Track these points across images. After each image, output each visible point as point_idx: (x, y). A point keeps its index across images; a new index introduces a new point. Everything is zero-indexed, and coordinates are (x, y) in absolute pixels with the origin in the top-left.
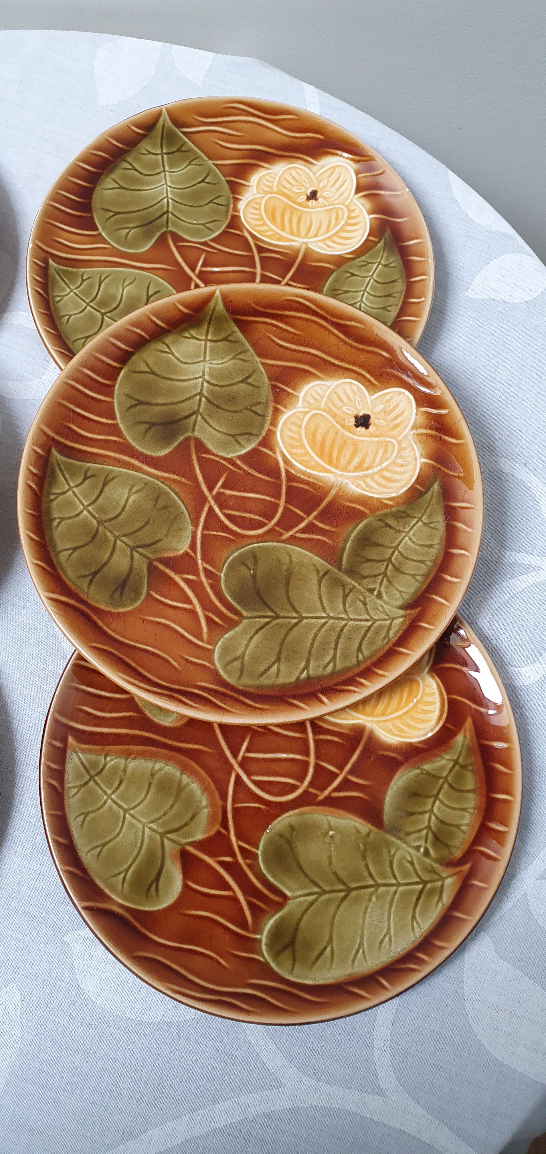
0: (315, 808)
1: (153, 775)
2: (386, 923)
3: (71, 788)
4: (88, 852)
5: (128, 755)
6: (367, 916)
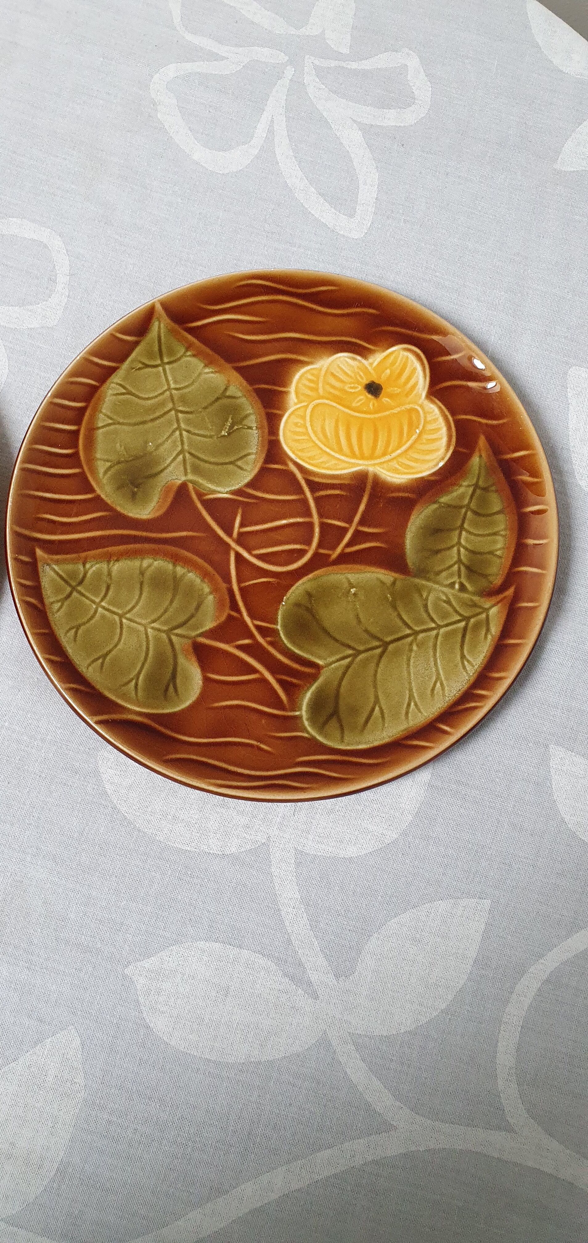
0: (330, 568)
1: (142, 573)
2: (434, 669)
3: (52, 603)
4: (89, 665)
5: (109, 558)
6: (411, 667)
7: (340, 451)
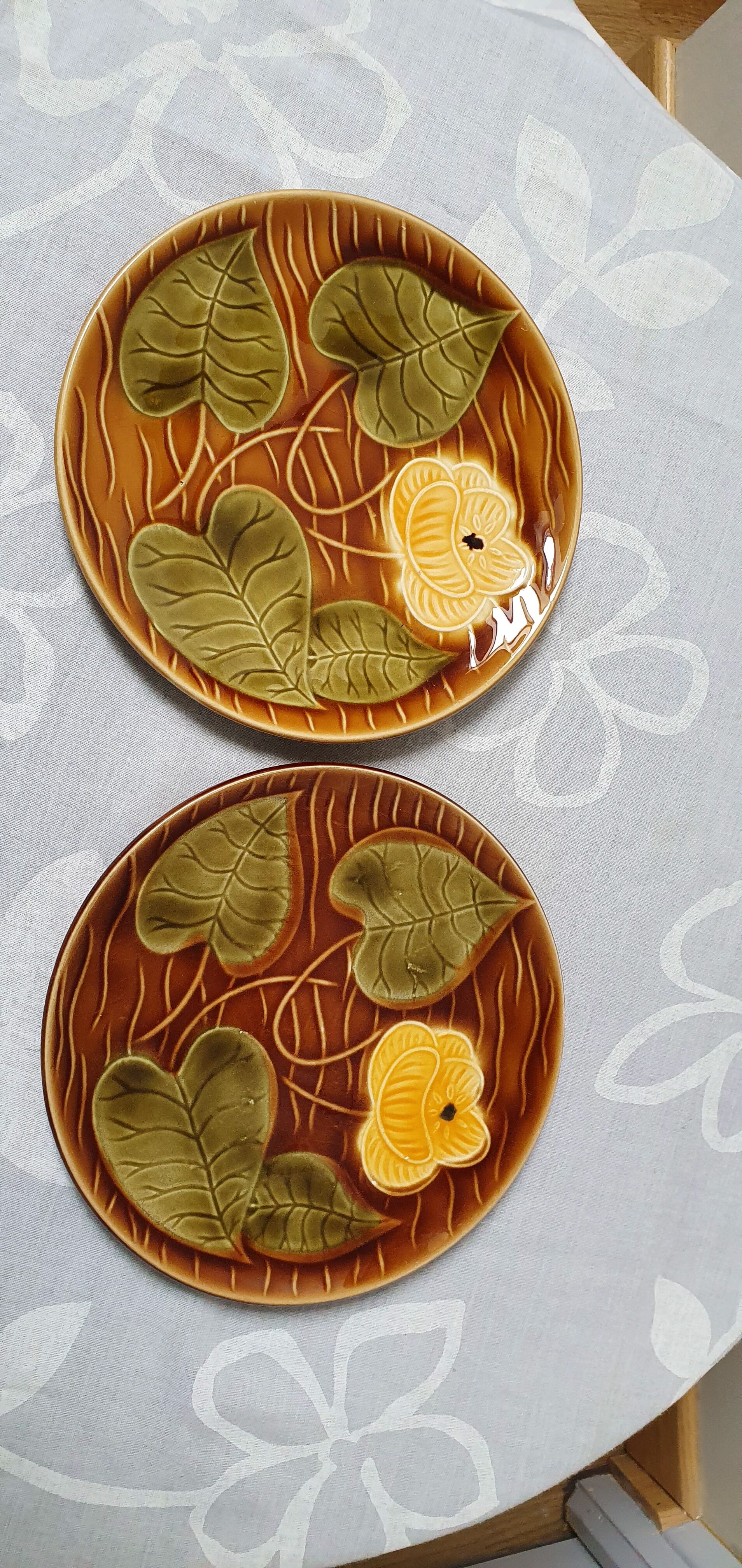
0: (275, 1078)
1: (276, 889)
2: (170, 1187)
3: (249, 807)
4: (186, 844)
5: (291, 857)
6: (172, 1164)
7: (390, 1083)
